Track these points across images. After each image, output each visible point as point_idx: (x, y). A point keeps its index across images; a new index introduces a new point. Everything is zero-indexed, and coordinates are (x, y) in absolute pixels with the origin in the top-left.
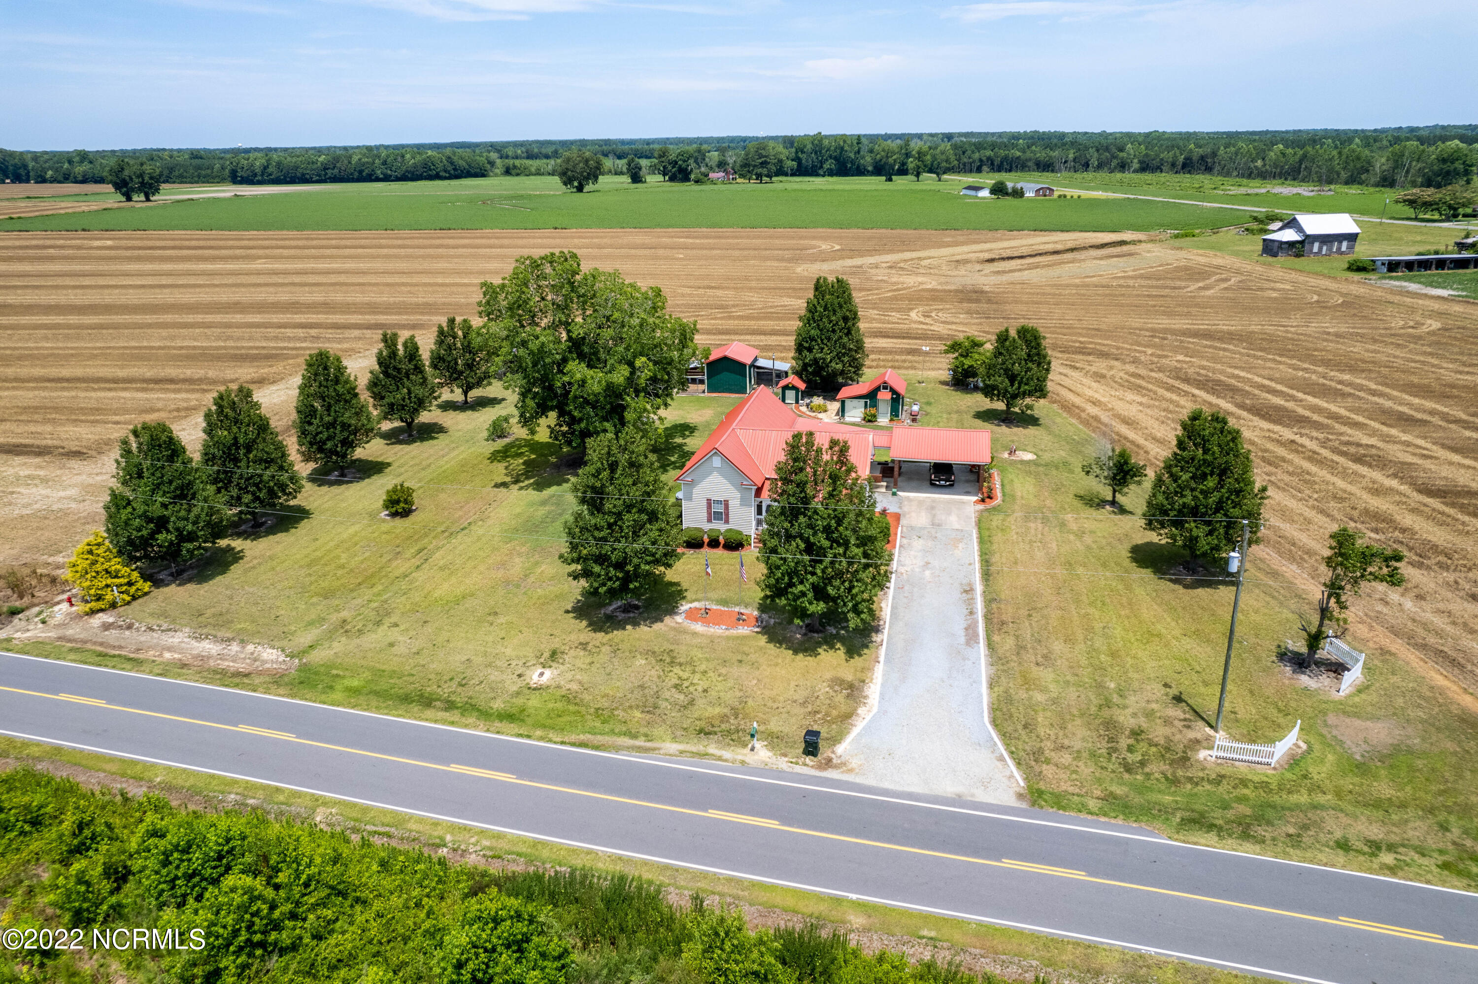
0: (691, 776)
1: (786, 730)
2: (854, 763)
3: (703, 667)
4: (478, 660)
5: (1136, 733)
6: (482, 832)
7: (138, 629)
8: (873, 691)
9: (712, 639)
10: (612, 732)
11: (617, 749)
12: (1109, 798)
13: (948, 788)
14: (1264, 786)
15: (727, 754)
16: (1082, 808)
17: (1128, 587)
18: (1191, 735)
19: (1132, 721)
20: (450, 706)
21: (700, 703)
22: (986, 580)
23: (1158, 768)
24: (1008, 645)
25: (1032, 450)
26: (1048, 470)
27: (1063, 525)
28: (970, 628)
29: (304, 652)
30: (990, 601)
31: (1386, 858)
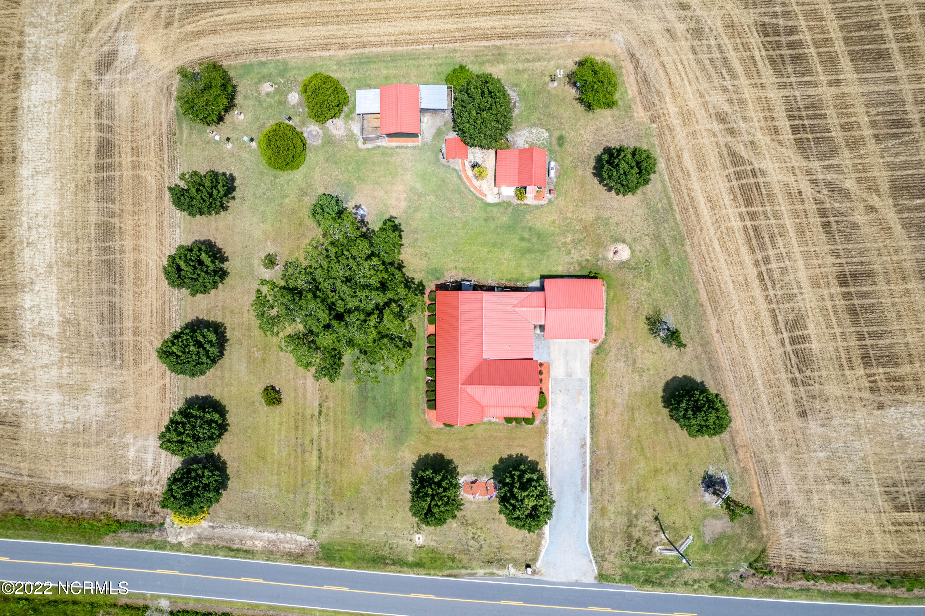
0: (491, 586)
1: (518, 557)
2: (543, 571)
5: (638, 541)
8: (547, 529)
10: (457, 567)
11: (463, 576)
12: (623, 574)
13: (574, 578)
15: (500, 572)
16: (614, 581)
18: (656, 540)
19: (638, 534)
21: (484, 546)
22: (592, 433)
23: (641, 557)
24: (598, 486)
25: (629, 240)
26: (635, 276)
27: (634, 362)
28: (583, 479)
29: (314, 535)
30: (592, 453)
31: (696, 586)
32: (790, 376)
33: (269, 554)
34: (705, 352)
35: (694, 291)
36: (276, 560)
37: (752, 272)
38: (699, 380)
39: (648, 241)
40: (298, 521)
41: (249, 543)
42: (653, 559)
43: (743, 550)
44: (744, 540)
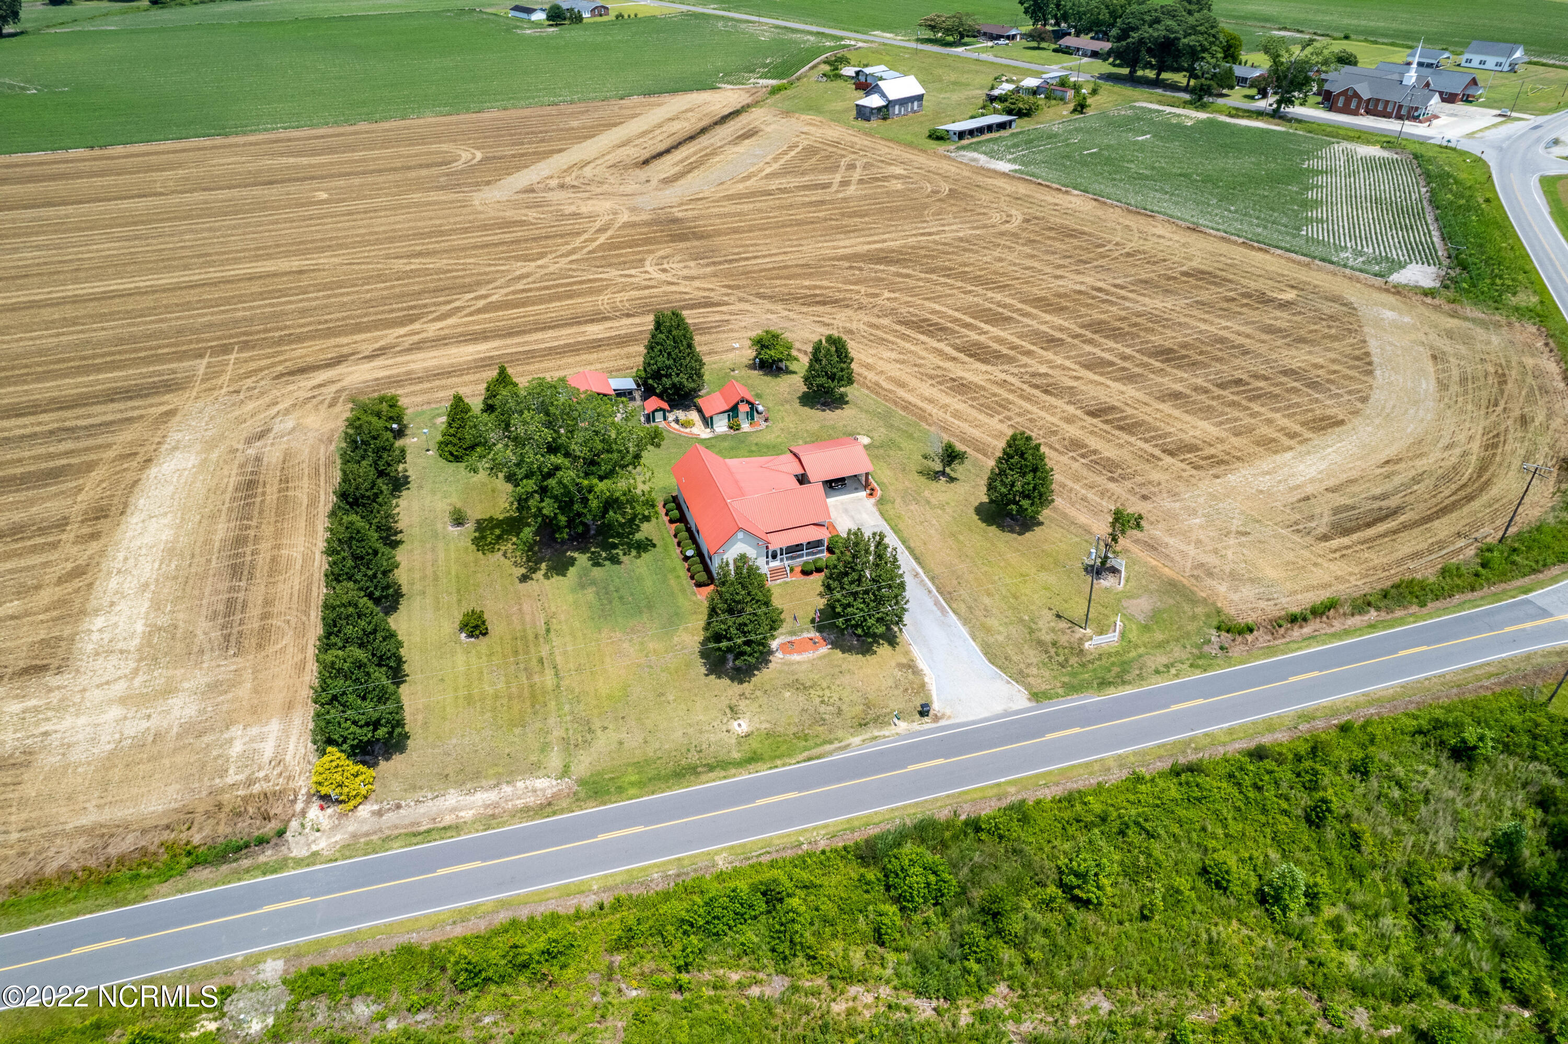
0: (881, 752)
2: (948, 712)
3: (825, 685)
4: (690, 731)
5: (1054, 644)
6: (815, 828)
7: (408, 806)
8: (922, 664)
9: (811, 662)
10: (817, 745)
11: (830, 753)
12: (1064, 685)
13: (998, 708)
14: (1117, 653)
15: (886, 732)
16: (1058, 695)
17: (993, 544)
18: (1078, 636)
19: (1048, 637)
20: (711, 768)
21: (844, 707)
22: (919, 563)
23: (1073, 660)
24: (963, 608)
25: (863, 432)
26: (886, 450)
27: (928, 502)
28: (937, 603)
29: (565, 772)
30: (932, 579)
31: (1173, 671)
33: (489, 819)
36: (504, 824)
39: (882, 429)
40: (533, 758)
41: (448, 820)
42: (1089, 658)
43: (1194, 618)
44: (1187, 607)
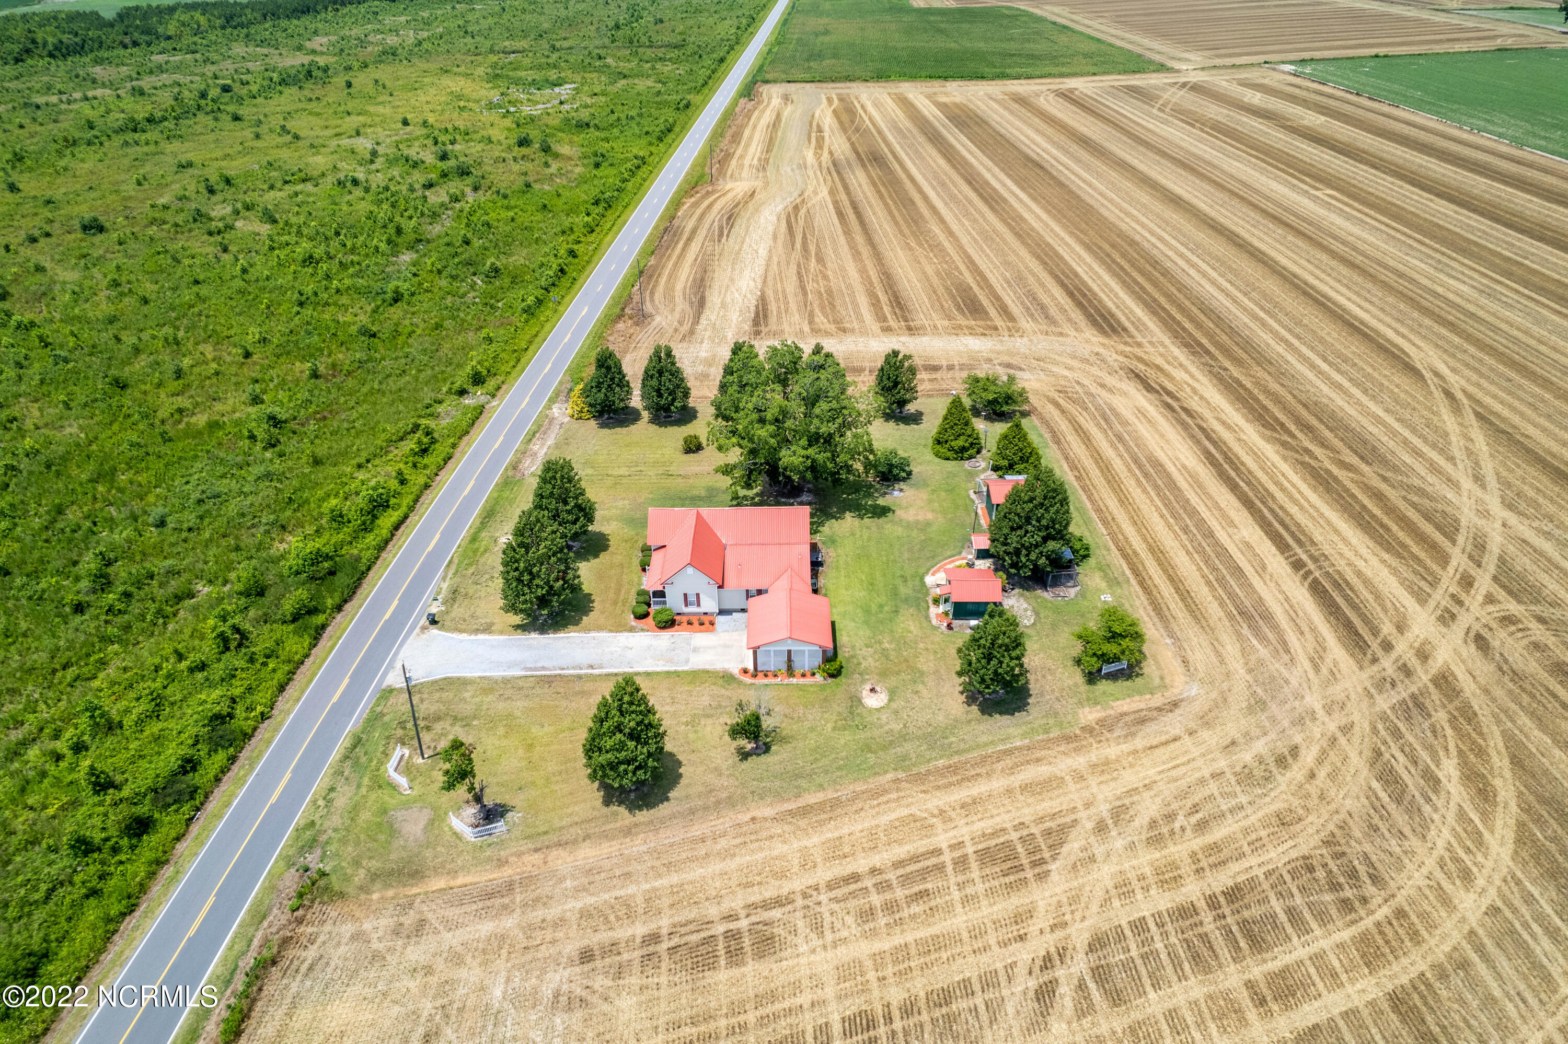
1: (453, 613)
2: (425, 636)
16: (376, 705)
19: (440, 727)
24: (528, 683)
25: (894, 705)
26: (839, 714)
30: (579, 676)
31: (321, 803)
32: (664, 931)
34: (718, 802)
35: (821, 786)
37: (861, 864)
38: (671, 795)
39: (896, 727)
41: (537, 443)
42: (392, 747)
43: (357, 863)
44: (375, 864)
